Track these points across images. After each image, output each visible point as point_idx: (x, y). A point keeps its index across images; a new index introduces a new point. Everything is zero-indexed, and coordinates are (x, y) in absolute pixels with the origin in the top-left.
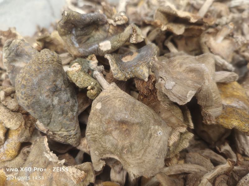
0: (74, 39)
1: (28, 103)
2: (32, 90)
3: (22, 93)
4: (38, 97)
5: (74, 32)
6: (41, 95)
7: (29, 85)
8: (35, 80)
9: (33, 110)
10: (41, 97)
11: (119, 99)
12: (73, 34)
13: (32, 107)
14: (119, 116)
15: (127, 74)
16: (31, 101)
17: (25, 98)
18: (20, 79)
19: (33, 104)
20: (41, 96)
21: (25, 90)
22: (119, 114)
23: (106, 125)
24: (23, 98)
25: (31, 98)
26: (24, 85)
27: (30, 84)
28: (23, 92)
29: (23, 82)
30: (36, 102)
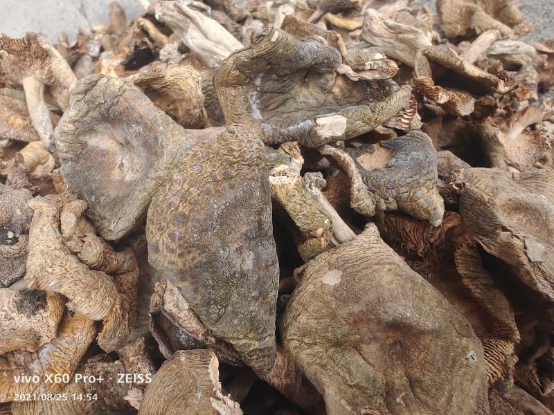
0: (254, 98)
1: (185, 265)
2: (203, 231)
3: (172, 236)
4: (213, 250)
5: (258, 82)
6: (224, 245)
7: (197, 217)
8: (217, 206)
9: (192, 284)
10: (222, 252)
11: (388, 267)
12: (255, 87)
13: (193, 277)
14: (391, 312)
15: (383, 201)
16: (193, 259)
17: (179, 251)
18: (176, 200)
19: (196, 266)
20: (224, 250)
21: (182, 230)
22: (390, 304)
23: (346, 328)
24: (172, 251)
25: (195, 253)
26: (184, 216)
27: (201, 216)
28: (177, 234)
29: (180, 209)
30: (205, 263)
